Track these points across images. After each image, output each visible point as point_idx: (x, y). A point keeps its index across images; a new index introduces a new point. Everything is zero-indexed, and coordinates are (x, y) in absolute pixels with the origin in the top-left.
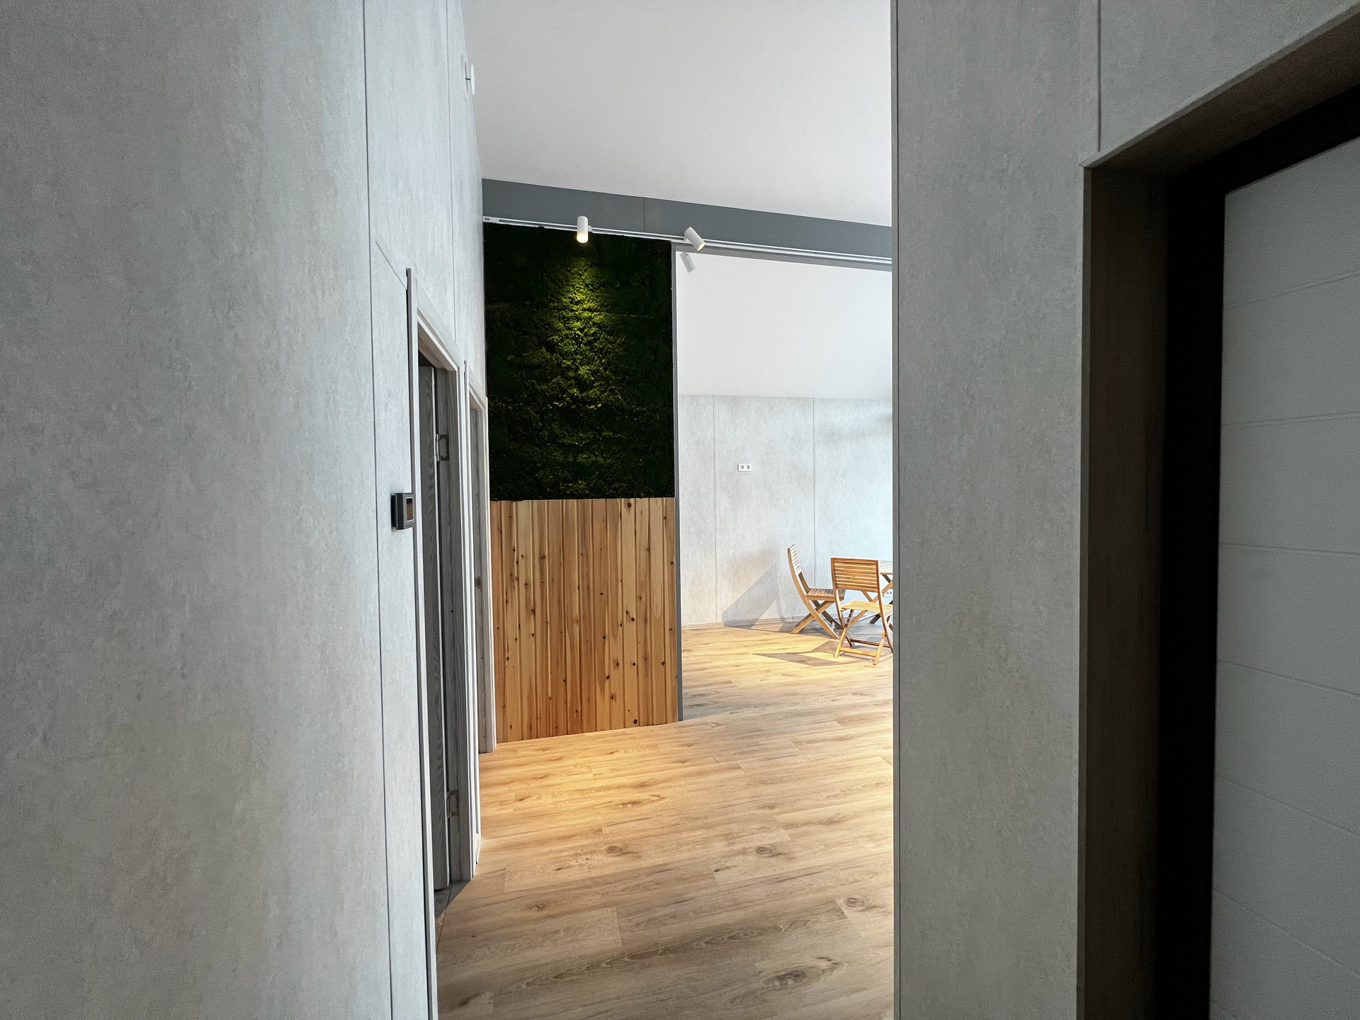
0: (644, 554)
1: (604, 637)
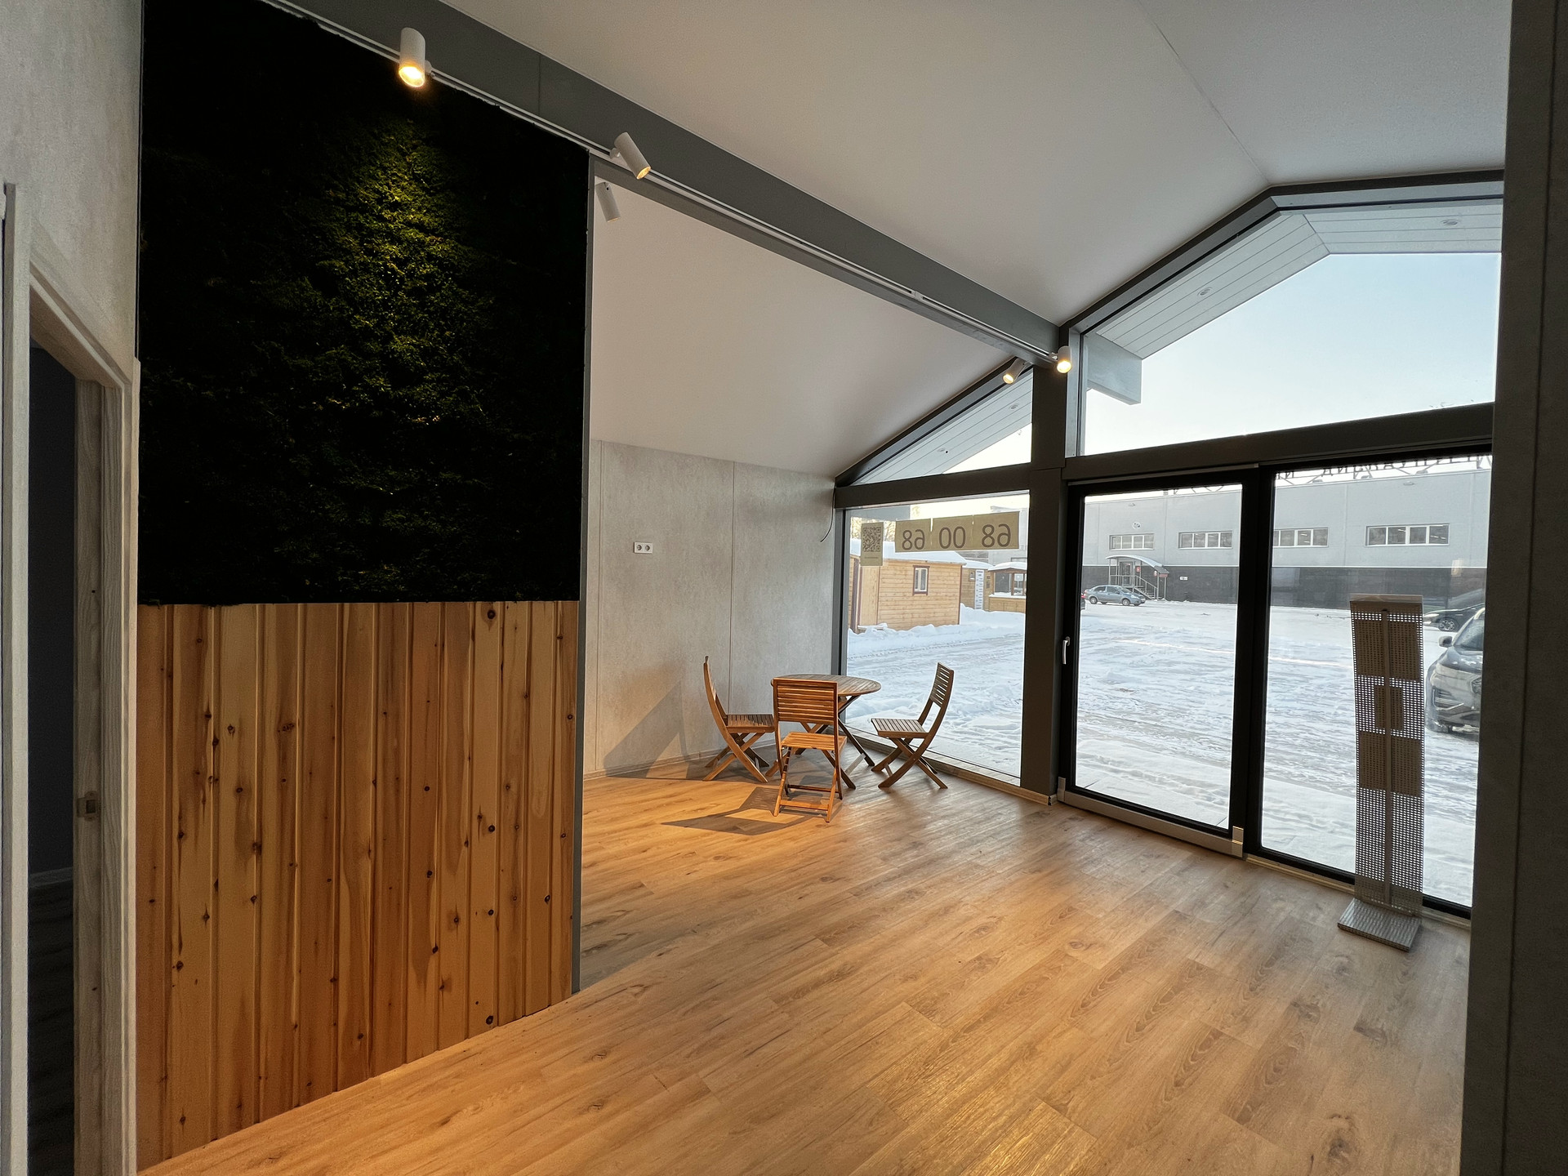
0: (517, 705)
1: (430, 874)
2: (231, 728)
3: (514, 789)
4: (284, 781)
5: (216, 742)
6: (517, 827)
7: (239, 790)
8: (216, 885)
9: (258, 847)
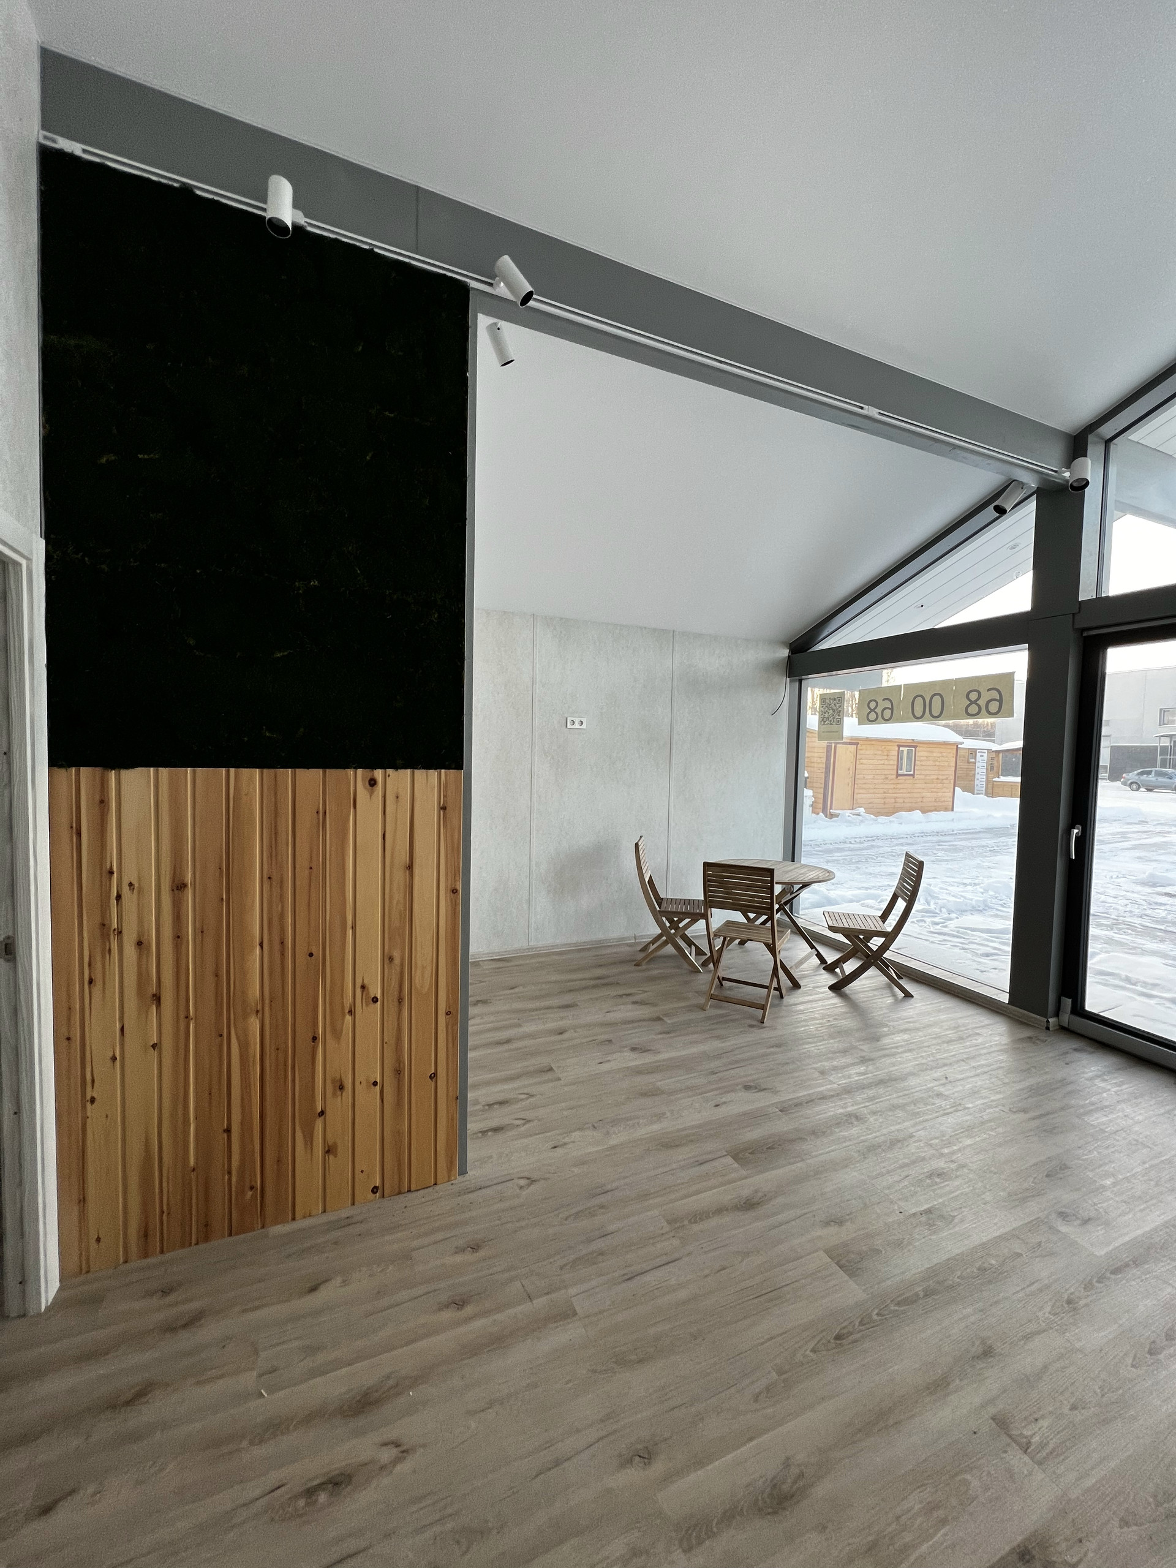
0: (400, 876)
1: (315, 1039)
2: (131, 885)
3: (397, 961)
4: (178, 938)
5: (119, 897)
6: (400, 1000)
7: (139, 943)
8: (122, 1029)
9: (157, 998)
